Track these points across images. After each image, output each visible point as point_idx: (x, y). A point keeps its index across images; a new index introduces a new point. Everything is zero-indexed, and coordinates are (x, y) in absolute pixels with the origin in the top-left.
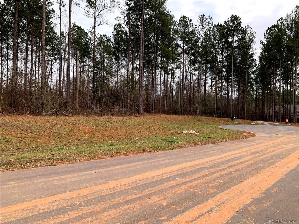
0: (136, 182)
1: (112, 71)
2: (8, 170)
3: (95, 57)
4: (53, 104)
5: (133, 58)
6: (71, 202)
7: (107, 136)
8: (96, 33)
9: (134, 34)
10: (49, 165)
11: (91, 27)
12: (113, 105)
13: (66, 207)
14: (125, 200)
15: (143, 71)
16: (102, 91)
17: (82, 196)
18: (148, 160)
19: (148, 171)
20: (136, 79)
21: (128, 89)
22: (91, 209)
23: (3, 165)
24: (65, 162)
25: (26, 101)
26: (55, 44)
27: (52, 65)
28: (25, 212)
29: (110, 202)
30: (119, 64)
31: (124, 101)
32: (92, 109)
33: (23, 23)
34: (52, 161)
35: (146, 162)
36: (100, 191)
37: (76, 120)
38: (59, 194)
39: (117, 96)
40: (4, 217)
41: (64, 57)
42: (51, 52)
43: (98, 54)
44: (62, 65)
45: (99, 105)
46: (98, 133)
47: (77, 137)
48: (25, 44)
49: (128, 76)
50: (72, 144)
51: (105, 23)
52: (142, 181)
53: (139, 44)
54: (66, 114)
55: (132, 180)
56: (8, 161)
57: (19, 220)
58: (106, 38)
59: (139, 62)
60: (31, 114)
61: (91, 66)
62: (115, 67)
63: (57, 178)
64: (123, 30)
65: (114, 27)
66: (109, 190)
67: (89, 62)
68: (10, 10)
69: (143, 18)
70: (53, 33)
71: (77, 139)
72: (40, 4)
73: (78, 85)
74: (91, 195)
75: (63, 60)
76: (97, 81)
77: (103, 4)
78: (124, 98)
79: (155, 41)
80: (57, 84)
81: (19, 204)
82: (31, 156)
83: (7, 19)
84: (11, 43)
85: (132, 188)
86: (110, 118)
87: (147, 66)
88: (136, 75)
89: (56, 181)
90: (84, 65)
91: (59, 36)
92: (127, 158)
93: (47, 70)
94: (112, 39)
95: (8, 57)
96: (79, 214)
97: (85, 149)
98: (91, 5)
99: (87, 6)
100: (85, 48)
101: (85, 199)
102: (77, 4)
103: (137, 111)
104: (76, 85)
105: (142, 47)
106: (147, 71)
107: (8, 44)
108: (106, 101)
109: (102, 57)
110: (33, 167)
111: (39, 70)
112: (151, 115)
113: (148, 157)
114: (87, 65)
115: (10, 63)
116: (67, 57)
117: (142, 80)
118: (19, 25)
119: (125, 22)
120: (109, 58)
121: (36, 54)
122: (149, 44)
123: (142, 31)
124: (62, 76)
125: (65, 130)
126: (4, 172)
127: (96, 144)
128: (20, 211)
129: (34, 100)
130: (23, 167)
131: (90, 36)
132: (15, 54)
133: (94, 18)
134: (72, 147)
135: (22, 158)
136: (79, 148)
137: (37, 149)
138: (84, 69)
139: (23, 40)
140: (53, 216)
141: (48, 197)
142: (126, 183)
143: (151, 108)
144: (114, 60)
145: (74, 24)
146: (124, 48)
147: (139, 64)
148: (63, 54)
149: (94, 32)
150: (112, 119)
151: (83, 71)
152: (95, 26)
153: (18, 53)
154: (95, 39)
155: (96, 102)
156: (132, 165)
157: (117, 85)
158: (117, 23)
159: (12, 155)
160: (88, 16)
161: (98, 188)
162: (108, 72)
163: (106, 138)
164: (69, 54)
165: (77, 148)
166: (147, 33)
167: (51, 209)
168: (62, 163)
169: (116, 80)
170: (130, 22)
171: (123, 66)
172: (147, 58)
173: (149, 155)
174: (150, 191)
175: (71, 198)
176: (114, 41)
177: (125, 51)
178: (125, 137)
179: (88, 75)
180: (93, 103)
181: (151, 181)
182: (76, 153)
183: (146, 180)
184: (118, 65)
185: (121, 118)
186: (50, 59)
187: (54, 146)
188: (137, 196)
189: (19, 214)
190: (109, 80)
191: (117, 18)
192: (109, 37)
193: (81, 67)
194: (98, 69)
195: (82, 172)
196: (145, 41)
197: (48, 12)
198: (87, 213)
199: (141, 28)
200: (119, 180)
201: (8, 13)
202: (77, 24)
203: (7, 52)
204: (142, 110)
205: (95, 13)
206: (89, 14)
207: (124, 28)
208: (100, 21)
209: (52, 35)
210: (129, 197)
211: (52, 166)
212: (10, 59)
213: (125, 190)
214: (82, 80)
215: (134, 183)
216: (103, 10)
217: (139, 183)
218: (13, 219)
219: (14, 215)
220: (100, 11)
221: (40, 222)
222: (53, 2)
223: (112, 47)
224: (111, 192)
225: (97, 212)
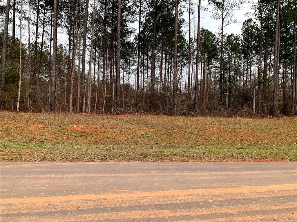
0: (274, 192)
1: (240, 70)
2: (150, 161)
3: (223, 57)
4: (183, 105)
5: (265, 54)
6: (204, 199)
7: (236, 139)
8: (224, 34)
9: (267, 27)
10: (182, 161)
11: (219, 29)
12: (241, 106)
13: (200, 203)
14: (261, 209)
15: (279, 66)
16: (230, 92)
17: (214, 195)
18: (288, 170)
19: (289, 182)
20: (269, 76)
21: (259, 88)
22: (224, 210)
23: (147, 156)
24: (196, 160)
25: (161, 103)
26: (185, 50)
27: (182, 70)
28: (165, 199)
29: (245, 208)
30: (249, 61)
31: (254, 101)
32: (220, 110)
33: (159, 36)
34: (185, 158)
35: (285, 171)
36: (233, 194)
37: (204, 120)
38: (193, 189)
39: (246, 97)
40: (150, 200)
41: (193, 61)
42: (181, 58)
43: (226, 54)
44: (191, 68)
45: (227, 106)
46: (227, 135)
47: (205, 137)
48: (160, 54)
49: (259, 74)
50: (201, 144)
51: (234, 21)
52: (281, 193)
53: (274, 37)
54: (195, 115)
55: (269, 189)
56: (150, 153)
57: (161, 204)
58: (234, 36)
59: (273, 57)
60: (165, 114)
61: (218, 67)
62: (244, 65)
63: (190, 174)
64: (254, 25)
65: (244, 23)
66: (242, 195)
67: (216, 63)
68: (150, 27)
69: (279, 7)
70: (183, 41)
71: (205, 139)
72: (173, 17)
73: (206, 87)
74: (223, 196)
75: (191, 64)
76: (225, 82)
77: (231, 2)
78: (254, 99)
79: (295, 30)
80: (186, 87)
81: (161, 191)
82: (167, 151)
83: (148, 35)
84: (150, 54)
85: (270, 197)
86: (239, 120)
87: (284, 61)
88: (269, 72)
89: (189, 176)
90: (212, 67)
91: (188, 42)
92: (261, 164)
93: (178, 75)
94: (241, 36)
95: (147, 67)
96: (213, 212)
97: (214, 150)
98: (219, 7)
99: (215, 8)
100: (213, 50)
101: (218, 199)
102: (205, 8)
103: (271, 113)
104: (204, 87)
105: (278, 40)
106: (283, 66)
107: (148, 56)
108: (234, 102)
109: (230, 57)
110: (169, 161)
111: (171, 76)
112: (289, 117)
113: (287, 166)
114: (215, 67)
115: (150, 71)
116: (195, 61)
117: (278, 77)
118: (156, 38)
119: (256, 16)
120: (238, 57)
121: (169, 62)
122: (287, 36)
123: (278, 22)
124: (191, 79)
125: (194, 130)
126: (148, 162)
127: (224, 146)
128: (162, 197)
129: (168, 102)
130: (162, 160)
131: (218, 37)
132: (153, 64)
133: (221, 19)
134: (201, 146)
135: (160, 152)
136: (208, 148)
137: (171, 145)
138: (212, 71)
139: (159, 51)
140: (189, 208)
141: (184, 190)
142: (262, 191)
143: (290, 110)
144: (243, 59)
145: (202, 28)
146: (254, 44)
147: (274, 59)
148: (192, 59)
149: (222, 33)
150: (241, 121)
151: (210, 73)
152: (223, 27)
153: (155, 62)
154: (222, 40)
155: (224, 103)
156: (267, 172)
157: (247, 84)
158: (247, 19)
159: (152, 148)
160: (216, 18)
161: (230, 190)
162: (236, 71)
163: (234, 140)
164: (197, 58)
165: (206, 148)
166: (284, 23)
167: (187, 201)
168: (193, 161)
169: (245, 79)
170: (262, 15)
171: (254, 64)
172: (284, 52)
173: (289, 164)
174: (292, 205)
175: (203, 195)
176: (243, 38)
177: (255, 48)
178: (257, 141)
179: (215, 76)
180: (220, 104)
181: (293, 194)
182: (205, 153)
183: (287, 192)
184: (248, 63)
185: (251, 120)
186: (180, 64)
187: (185, 144)
188: (276, 208)
189: (161, 200)
190: (237, 80)
191: (247, 14)
192: (238, 35)
193: (209, 69)
194: (226, 69)
195: (213, 171)
196: (281, 33)
197: (179, 22)
198: (221, 213)
199: (277, 19)
200: (253, 186)
201: (148, 29)
202: (204, 28)
203: (147, 63)
204: (277, 111)
205: (223, 14)
206: (216, 15)
207: (255, 23)
208: (228, 21)
209: (183, 42)
210: (266, 207)
211: (185, 162)
212: (149, 68)
213: (261, 198)
214: (209, 82)
215: (271, 193)
216: (232, 9)
217: (278, 194)
218: (156, 203)
219: (157, 200)
220: (228, 10)
221: (178, 211)
222: (183, 12)
223: (241, 45)
224: (244, 198)
225: (230, 214)
